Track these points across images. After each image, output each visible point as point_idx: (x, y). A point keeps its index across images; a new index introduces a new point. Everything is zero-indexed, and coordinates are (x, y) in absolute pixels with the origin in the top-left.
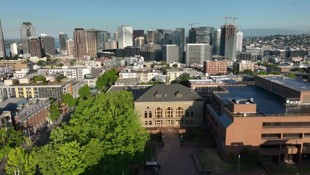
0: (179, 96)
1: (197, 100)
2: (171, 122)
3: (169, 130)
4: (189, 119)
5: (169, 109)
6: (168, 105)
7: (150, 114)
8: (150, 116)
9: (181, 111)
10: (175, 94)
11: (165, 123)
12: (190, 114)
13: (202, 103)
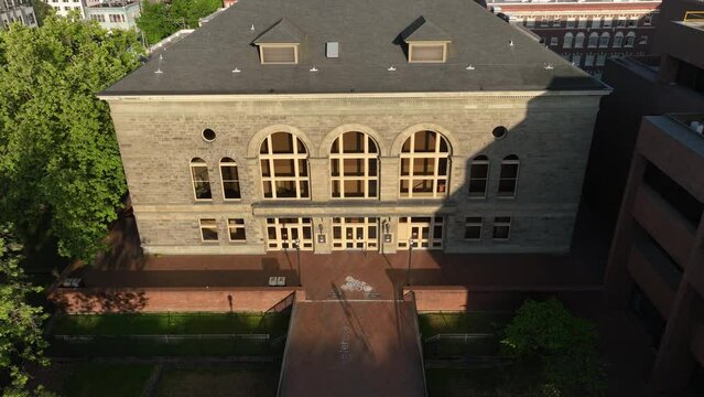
0: (427, 50)
1: (558, 83)
2: (365, 226)
3: (351, 284)
4: (489, 207)
5: (354, 141)
6: (343, 118)
7: (230, 174)
8: (233, 192)
9: (437, 155)
10: (400, 40)
11: (329, 234)
12: (493, 178)
13: (585, 103)
